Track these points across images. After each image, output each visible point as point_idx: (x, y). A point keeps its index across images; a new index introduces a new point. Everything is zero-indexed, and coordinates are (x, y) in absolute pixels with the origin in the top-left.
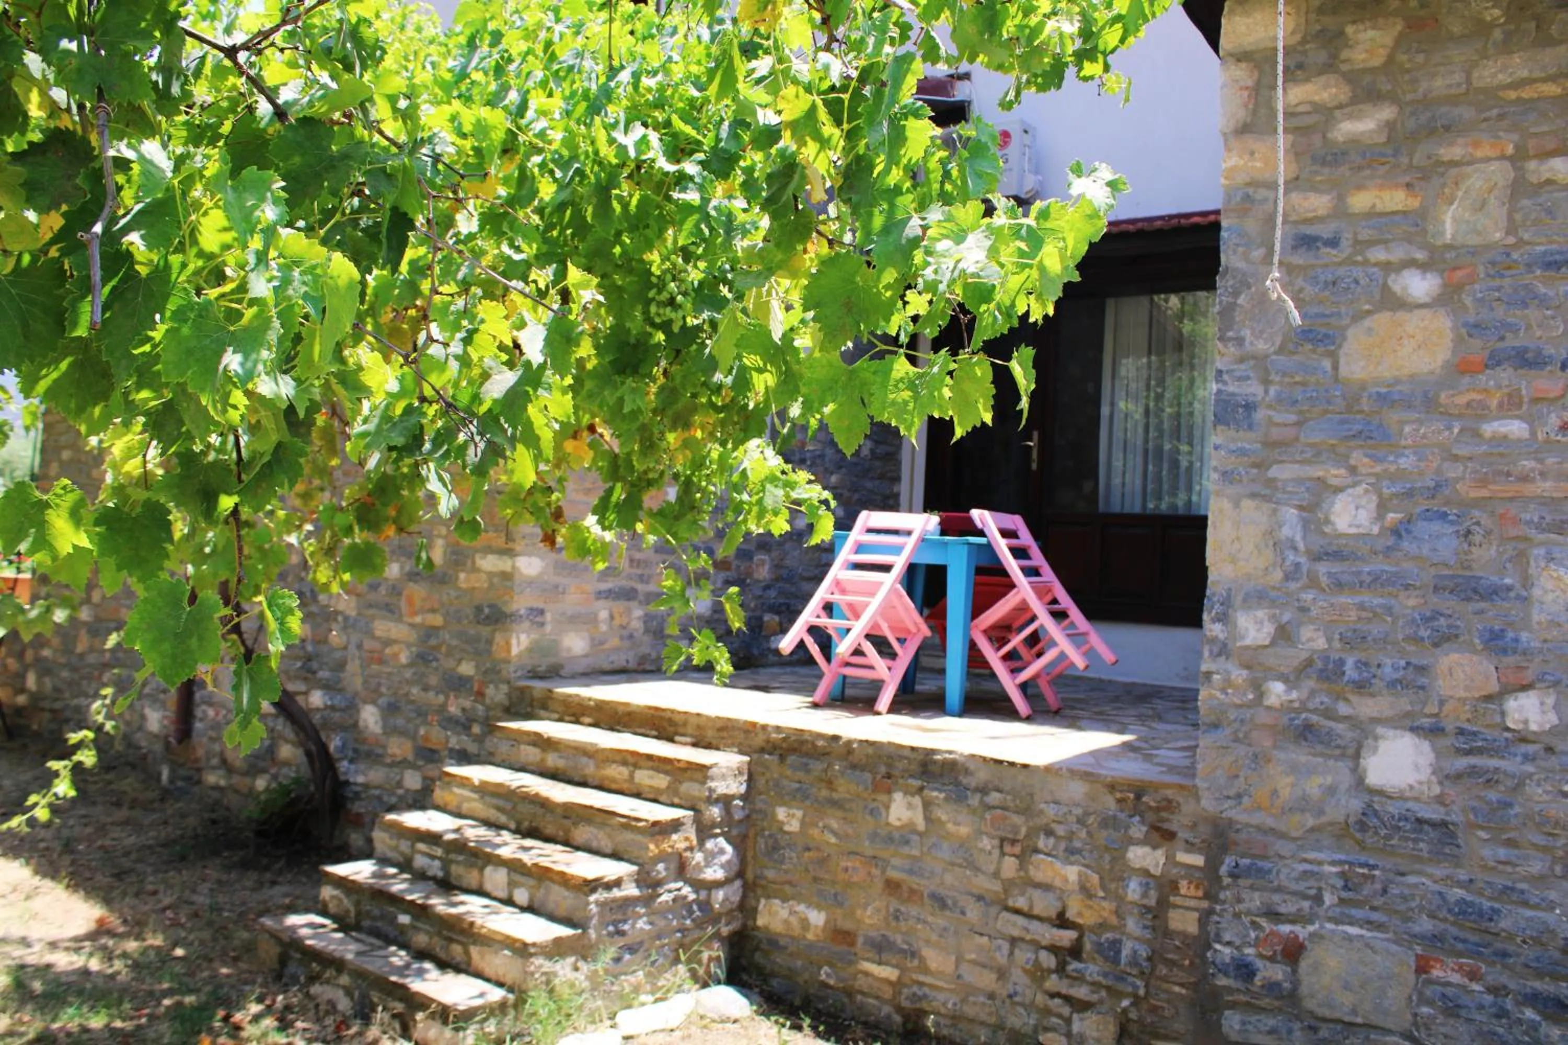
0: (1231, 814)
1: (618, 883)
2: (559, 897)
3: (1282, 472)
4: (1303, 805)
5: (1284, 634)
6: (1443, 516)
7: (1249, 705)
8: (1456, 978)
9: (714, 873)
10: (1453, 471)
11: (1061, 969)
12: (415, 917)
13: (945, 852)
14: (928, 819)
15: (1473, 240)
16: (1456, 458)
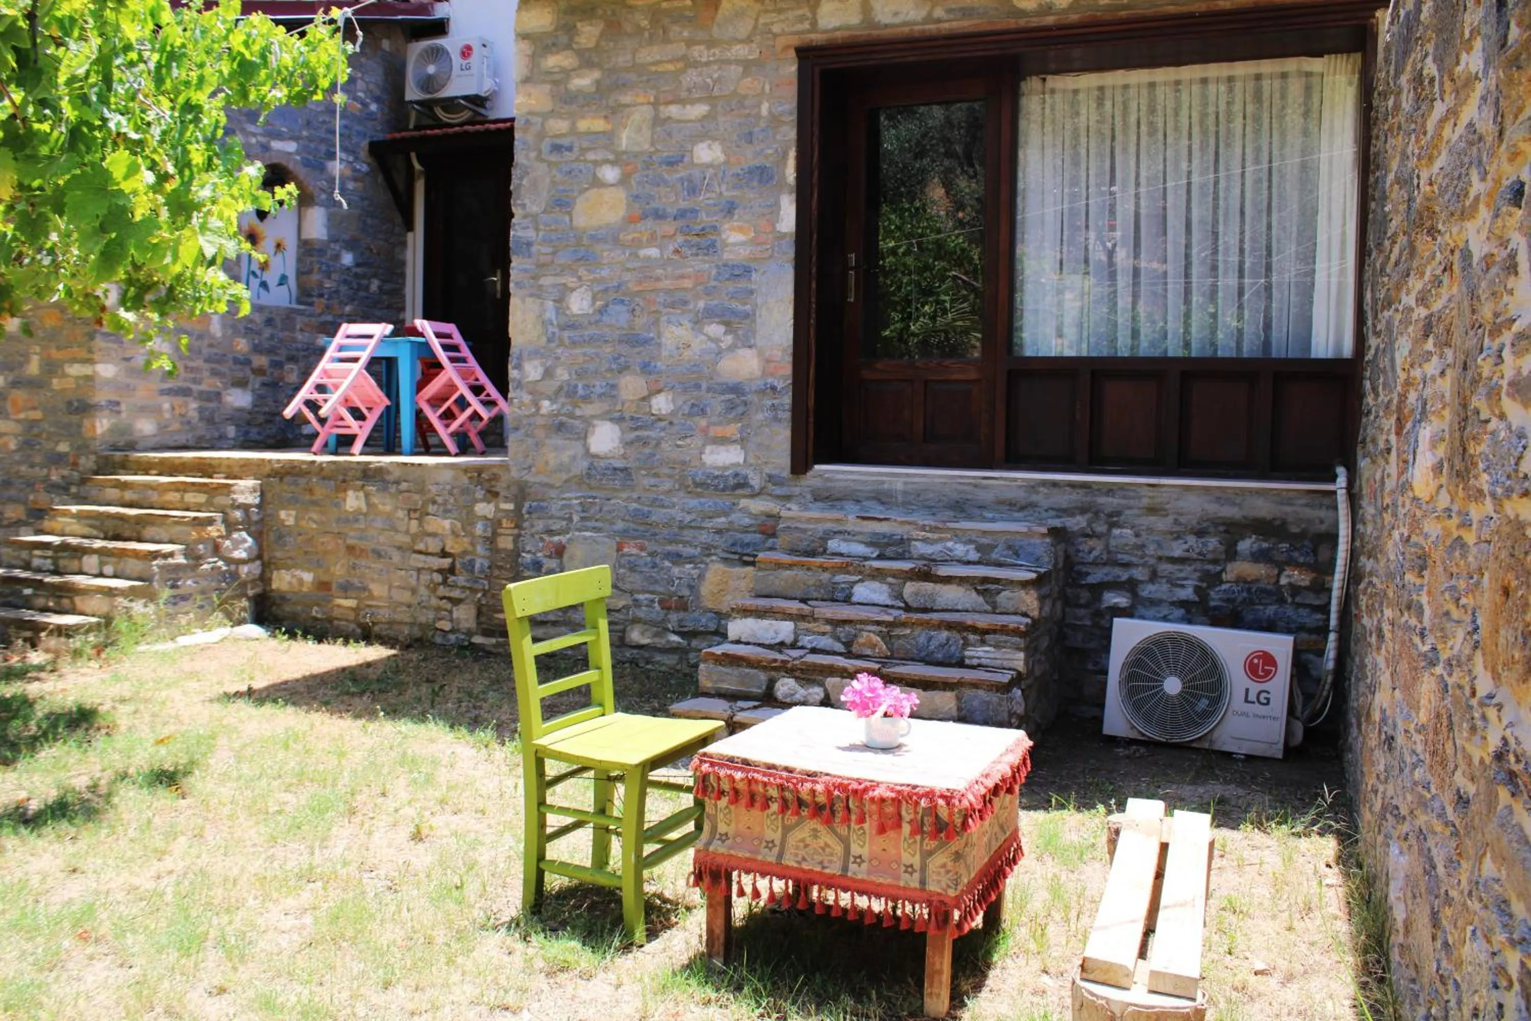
0: (526, 478)
1: (171, 555)
2: (133, 565)
3: (546, 281)
4: (561, 468)
5: (548, 373)
6: (622, 301)
7: (533, 415)
8: (635, 551)
9: (240, 554)
10: (627, 276)
11: (445, 582)
12: (36, 588)
13: (379, 524)
14: (369, 504)
15: (636, 149)
16: (628, 270)
